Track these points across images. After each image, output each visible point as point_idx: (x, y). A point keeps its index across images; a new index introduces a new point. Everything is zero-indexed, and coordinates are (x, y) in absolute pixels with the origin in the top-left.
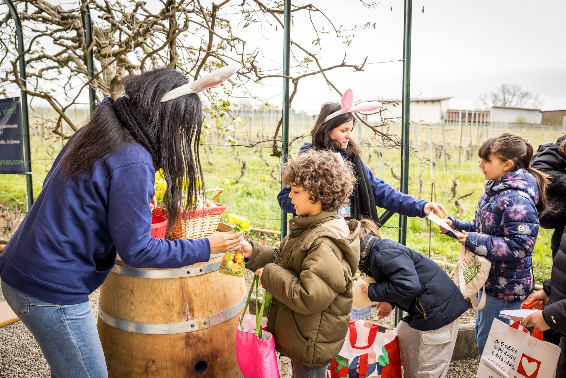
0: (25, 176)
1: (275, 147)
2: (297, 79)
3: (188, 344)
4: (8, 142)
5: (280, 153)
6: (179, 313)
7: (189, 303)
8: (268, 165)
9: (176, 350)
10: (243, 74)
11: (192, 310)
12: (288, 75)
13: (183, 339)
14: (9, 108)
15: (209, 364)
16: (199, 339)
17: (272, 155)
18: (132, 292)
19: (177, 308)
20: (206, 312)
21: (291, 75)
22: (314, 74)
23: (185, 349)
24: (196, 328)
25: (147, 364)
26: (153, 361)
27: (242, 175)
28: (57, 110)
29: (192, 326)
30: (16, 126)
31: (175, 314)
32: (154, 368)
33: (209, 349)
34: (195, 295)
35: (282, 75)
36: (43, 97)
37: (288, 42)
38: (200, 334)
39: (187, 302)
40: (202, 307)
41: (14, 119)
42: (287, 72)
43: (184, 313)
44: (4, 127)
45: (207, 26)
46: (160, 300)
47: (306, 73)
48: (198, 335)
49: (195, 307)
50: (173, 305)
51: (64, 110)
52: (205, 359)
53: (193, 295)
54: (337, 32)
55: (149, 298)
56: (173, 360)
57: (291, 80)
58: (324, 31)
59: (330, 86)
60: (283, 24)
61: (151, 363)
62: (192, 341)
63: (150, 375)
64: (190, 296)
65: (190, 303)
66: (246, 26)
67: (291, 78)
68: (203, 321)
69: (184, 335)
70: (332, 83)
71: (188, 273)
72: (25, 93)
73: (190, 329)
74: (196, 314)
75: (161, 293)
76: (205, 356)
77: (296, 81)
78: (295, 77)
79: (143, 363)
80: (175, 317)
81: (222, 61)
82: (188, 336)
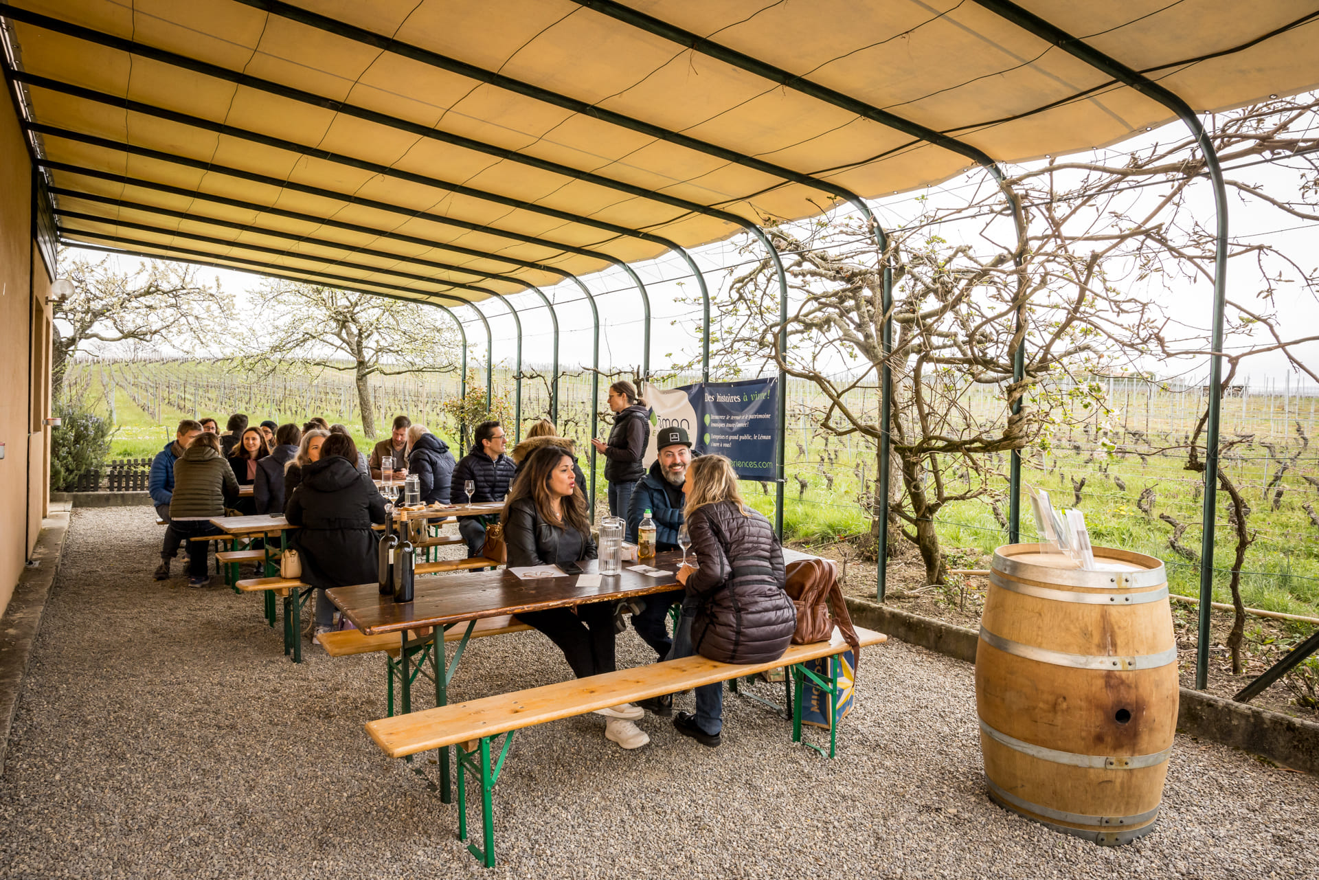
0: (775, 484)
1: (1193, 456)
2: (1237, 358)
3: (1108, 685)
4: (755, 437)
5: (1201, 464)
6: (1099, 646)
7: (1111, 636)
8: (1122, 487)
9: (1094, 689)
10: (1132, 346)
11: (1114, 645)
12: (1220, 350)
13: (1103, 677)
14: (760, 392)
15: (1133, 715)
16: (1122, 682)
17: (1187, 468)
18: (1040, 615)
19: (1096, 639)
20: (1131, 651)
21: (1224, 352)
22: (1269, 349)
23: (1104, 690)
24: (1119, 667)
25: (1056, 700)
26: (1064, 698)
27: (1077, 503)
28: (831, 396)
29: (1114, 664)
30: (768, 416)
31: (1093, 646)
32: (1064, 705)
33: (1134, 698)
34: (1119, 628)
35: (1210, 351)
36: (811, 378)
37: (1221, 302)
38: (1124, 675)
39: (1108, 634)
40: (1127, 644)
41: (765, 407)
42: (1218, 346)
43: (1105, 647)
44: (751, 417)
45: (1076, 281)
46: (1076, 627)
47: (1254, 349)
48: (1120, 676)
49: (1119, 642)
50: (1091, 635)
51: (839, 396)
52: (1129, 708)
53: (1116, 627)
54: (1306, 279)
55: (1062, 624)
56: (1089, 700)
57: (1225, 360)
58: (1282, 278)
59: (1295, 365)
60: (1214, 278)
61: (1061, 699)
62: (1113, 682)
63: (1059, 713)
64: (1113, 628)
65: (1113, 636)
66: (1141, 278)
67: (1226, 355)
68: (1127, 661)
69: (1104, 673)
70: (1299, 360)
71: (1112, 600)
72: (784, 372)
73: (1111, 667)
74: (1119, 650)
75: (1077, 619)
76: (1128, 704)
77: (1234, 361)
78: (1234, 354)
79: (1051, 698)
80: (1094, 650)
81: (1096, 327)
82: (1109, 675)
